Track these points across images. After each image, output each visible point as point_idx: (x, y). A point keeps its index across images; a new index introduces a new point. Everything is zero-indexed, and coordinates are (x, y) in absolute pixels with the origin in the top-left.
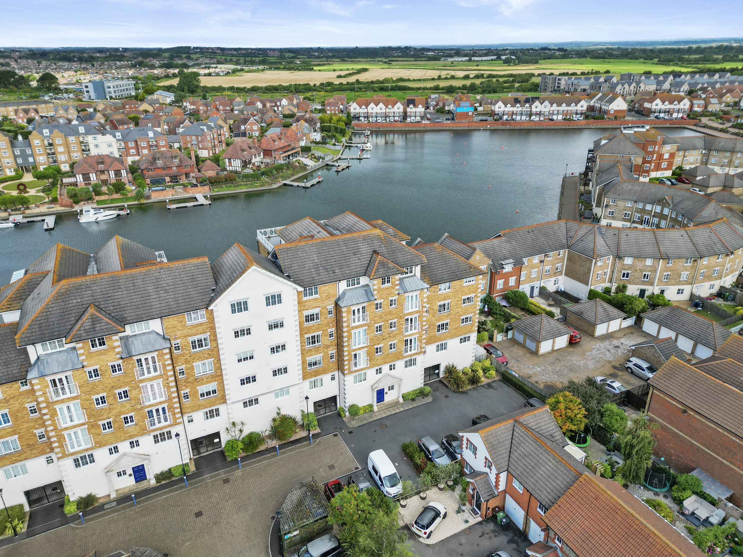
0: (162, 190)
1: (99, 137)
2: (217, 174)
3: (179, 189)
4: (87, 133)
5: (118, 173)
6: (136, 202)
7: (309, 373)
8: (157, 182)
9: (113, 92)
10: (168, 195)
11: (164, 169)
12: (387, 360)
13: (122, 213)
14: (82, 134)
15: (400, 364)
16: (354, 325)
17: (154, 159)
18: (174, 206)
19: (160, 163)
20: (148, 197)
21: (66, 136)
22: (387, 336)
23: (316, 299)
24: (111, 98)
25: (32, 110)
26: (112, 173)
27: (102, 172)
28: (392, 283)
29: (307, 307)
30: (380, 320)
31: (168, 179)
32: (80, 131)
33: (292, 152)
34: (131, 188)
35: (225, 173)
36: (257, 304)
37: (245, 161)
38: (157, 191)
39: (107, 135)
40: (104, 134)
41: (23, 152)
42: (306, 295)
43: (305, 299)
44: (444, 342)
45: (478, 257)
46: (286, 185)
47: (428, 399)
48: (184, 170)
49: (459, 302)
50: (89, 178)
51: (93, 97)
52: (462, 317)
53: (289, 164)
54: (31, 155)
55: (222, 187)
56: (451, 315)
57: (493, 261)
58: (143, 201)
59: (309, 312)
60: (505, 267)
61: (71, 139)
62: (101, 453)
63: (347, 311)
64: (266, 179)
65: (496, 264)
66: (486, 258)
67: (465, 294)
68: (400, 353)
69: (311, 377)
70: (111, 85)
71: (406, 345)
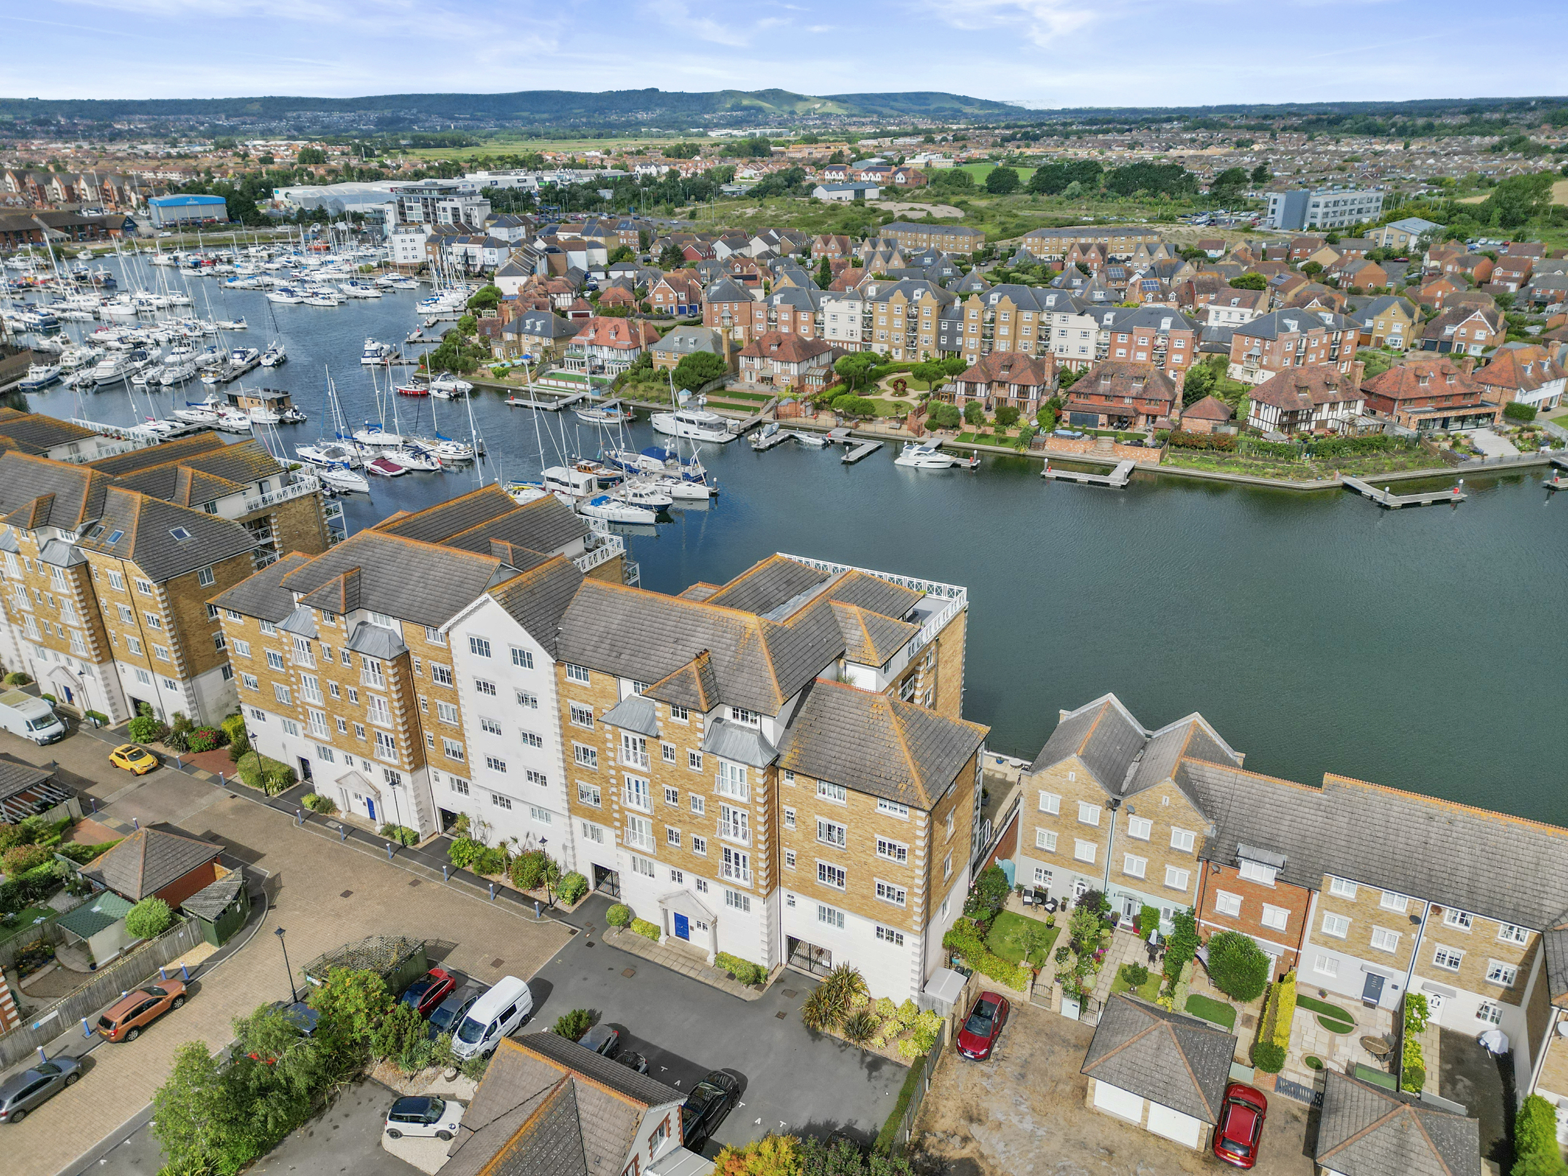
1: (1073, 318)
2: (1214, 429)
3: (1106, 442)
4: (1058, 308)
5: (1024, 390)
6: (1012, 450)
7: (579, 808)
8: (1084, 421)
9: (1320, 216)
10: (1079, 449)
11: (1108, 397)
12: (690, 865)
13: (965, 463)
14: (1049, 308)
15: (716, 890)
16: (626, 763)
17: (1098, 377)
19: (1105, 385)
20: (1040, 446)
21: (1020, 307)
22: (688, 819)
23: (585, 688)
24: (1312, 227)
25: (1094, 248)
26: (1014, 390)
27: (1002, 384)
28: (691, 722)
29: (572, 694)
30: (672, 781)
31: (1103, 419)
32: (1048, 303)
33: (1473, 412)
34: (1028, 420)
35: (1233, 430)
36: (501, 653)
37: (1294, 413)
38: (1062, 436)
39: (1087, 316)
40: (1082, 314)
41: (952, 326)
42: (571, 674)
43: (570, 679)
44: (837, 910)
45: (1166, 801)
46: (1346, 487)
47: (750, 993)
48: (1146, 408)
49: (869, 843)
50: (975, 390)
51: (1278, 224)
52: (877, 881)
53: (1418, 439)
54: (961, 334)
55: (1190, 458)
56: (849, 859)
57: (1221, 831)
58: (1023, 450)
59: (576, 705)
60: (1244, 864)
61: (1027, 316)
62: (339, 755)
63: (613, 733)
64: (1308, 464)
65: (1225, 843)
66: (1195, 815)
67: (883, 833)
68: (715, 867)
69: (584, 816)
70: (1322, 200)
71: (728, 859)
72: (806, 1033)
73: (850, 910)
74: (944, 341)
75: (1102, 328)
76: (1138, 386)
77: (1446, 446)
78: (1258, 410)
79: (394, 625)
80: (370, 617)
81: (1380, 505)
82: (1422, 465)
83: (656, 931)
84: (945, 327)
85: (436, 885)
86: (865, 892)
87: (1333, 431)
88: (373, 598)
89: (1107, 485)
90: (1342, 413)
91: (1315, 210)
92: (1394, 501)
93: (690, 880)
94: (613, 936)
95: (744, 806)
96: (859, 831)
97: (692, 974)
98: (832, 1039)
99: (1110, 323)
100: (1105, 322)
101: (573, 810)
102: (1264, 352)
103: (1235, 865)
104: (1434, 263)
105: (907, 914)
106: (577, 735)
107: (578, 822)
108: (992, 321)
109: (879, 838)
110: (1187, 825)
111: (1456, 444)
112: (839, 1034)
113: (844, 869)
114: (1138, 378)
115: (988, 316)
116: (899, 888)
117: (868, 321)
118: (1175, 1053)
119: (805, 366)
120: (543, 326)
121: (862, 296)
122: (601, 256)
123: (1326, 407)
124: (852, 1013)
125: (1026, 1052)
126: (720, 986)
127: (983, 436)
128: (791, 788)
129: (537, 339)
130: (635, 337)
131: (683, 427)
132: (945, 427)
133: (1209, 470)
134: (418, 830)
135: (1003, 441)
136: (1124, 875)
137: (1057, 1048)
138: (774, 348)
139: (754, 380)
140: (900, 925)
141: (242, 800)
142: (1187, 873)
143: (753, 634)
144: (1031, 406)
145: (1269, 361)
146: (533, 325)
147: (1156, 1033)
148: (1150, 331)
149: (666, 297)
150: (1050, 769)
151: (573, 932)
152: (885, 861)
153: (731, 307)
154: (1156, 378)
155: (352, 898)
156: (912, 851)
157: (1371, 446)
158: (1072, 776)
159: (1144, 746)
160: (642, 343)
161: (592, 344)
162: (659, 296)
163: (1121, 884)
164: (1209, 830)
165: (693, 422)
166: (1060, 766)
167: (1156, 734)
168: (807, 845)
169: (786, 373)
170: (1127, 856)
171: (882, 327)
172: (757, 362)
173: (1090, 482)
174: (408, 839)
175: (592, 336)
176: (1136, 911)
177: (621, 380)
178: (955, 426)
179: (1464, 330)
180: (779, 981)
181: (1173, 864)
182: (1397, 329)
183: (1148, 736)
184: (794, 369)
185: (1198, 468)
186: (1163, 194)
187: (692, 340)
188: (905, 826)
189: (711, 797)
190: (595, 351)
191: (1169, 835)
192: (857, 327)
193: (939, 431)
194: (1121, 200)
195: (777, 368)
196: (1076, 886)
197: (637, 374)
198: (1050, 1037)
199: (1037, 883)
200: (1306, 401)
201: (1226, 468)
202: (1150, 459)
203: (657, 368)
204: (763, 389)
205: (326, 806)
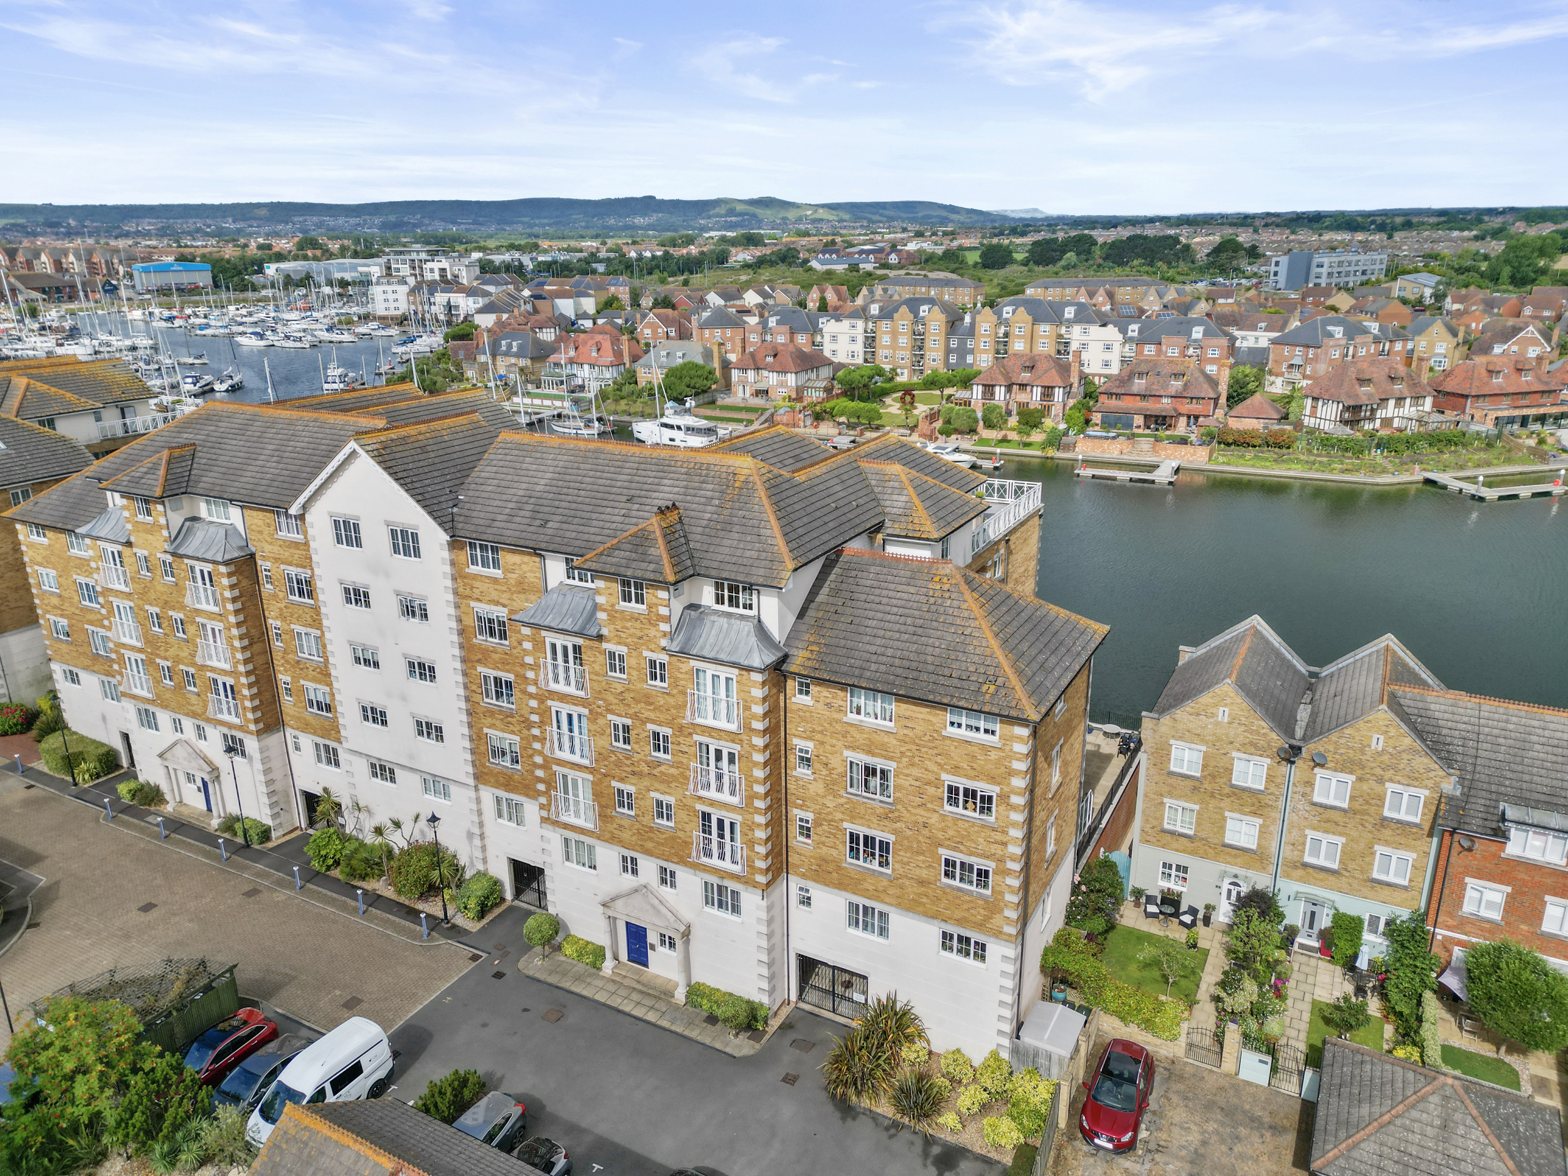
0: (1107, 438)
1: (1095, 330)
2: (1267, 427)
3: (1145, 444)
4: (1077, 321)
5: (1048, 392)
6: (1039, 453)
7: (490, 773)
8: (1117, 422)
11: (1144, 397)
12: (649, 845)
14: (1068, 320)
15: (690, 882)
16: (553, 686)
17: (1131, 375)
18: (1089, 472)
19: (1139, 384)
20: (1071, 447)
21: (1036, 320)
22: (646, 769)
23: (495, 580)
26: (1037, 392)
27: (1023, 386)
28: (650, 607)
29: (476, 593)
30: (622, 709)
31: (1139, 420)
32: (1067, 316)
34: (1053, 422)
35: (1287, 429)
36: (375, 537)
37: (1356, 409)
38: (1096, 437)
39: (1110, 326)
40: (1104, 325)
41: (962, 343)
42: (474, 562)
43: (474, 569)
44: (879, 907)
45: (1377, 742)
46: (1428, 482)
47: (741, 1046)
48: (1187, 407)
49: (931, 790)
50: (993, 394)
51: (1281, 285)
52: (945, 853)
53: (1499, 436)
54: (972, 352)
55: (1242, 457)
56: (898, 819)
57: (1469, 786)
58: (1051, 452)
59: (482, 608)
60: (1513, 833)
61: (1044, 329)
62: (164, 718)
63: (533, 640)
64: (1379, 459)
65: (1479, 804)
66: (1424, 762)
67: (956, 770)
68: (687, 844)
69: (497, 785)
70: (1326, 261)
71: (707, 830)
72: (830, 1108)
73: (898, 905)
74: (953, 359)
75: (1127, 340)
76: (1176, 385)
77: (1532, 442)
78: (1314, 407)
79: (234, 515)
80: (203, 509)
81: (1473, 497)
82: (1509, 461)
83: (599, 953)
84: (954, 344)
85: (281, 895)
86: (924, 873)
87: (1400, 430)
88: (207, 481)
89: (1153, 482)
90: (1409, 409)
91: (1319, 270)
92: (1491, 494)
93: (649, 868)
94: (534, 964)
95: (732, 737)
96: (915, 772)
97: (651, 1017)
98: (875, 1117)
99: (1136, 334)
100: (1130, 334)
101: (481, 776)
102: (1307, 360)
103: (1500, 834)
104: (1456, 306)
105: (994, 907)
106: (485, 656)
107: (488, 795)
108: (1006, 335)
109: (948, 779)
110: (1414, 779)
111: (1541, 442)
112: (885, 1108)
113: (890, 838)
114: (1177, 375)
115: (1002, 330)
116: (978, 863)
117: (871, 341)
118: (1476, 1134)
119: (803, 377)
120: (520, 347)
121: (862, 313)
122: (589, 305)
123: (1392, 403)
124: (905, 1074)
125: (1194, 1138)
126: (694, 1034)
127: (1004, 440)
128: (806, 709)
129: (513, 360)
130: (618, 354)
131: (668, 433)
132: (961, 432)
133: (1267, 468)
134: (268, 822)
135: (1027, 445)
136: (1305, 865)
137: (1243, 1131)
138: (770, 359)
139: (748, 395)
140: (980, 926)
141: (40, 790)
142: (1411, 856)
143: (746, 482)
144: (1056, 410)
145: (1314, 370)
146: (510, 346)
147: (1435, 1099)
148: (1181, 340)
149: (655, 332)
150: (1190, 706)
151: (475, 958)
152: (958, 819)
153: (724, 333)
154: (1197, 374)
155: (153, 914)
156: (1004, 797)
157: (1449, 442)
158: (1223, 714)
159: (1311, 687)
160: (627, 360)
161: (571, 362)
162: (647, 331)
163: (1301, 880)
164: (1450, 786)
165: (679, 428)
166: (1205, 699)
167: (1325, 672)
168: (830, 803)
169: (782, 384)
170: (1311, 834)
171: (886, 347)
172: (751, 374)
173: (1131, 480)
174: (253, 834)
175: (572, 353)
176: (1325, 921)
177: (603, 395)
178: (973, 431)
179: (1515, 348)
180: (786, 1027)
181: (1387, 843)
182: (1441, 348)
183: (1313, 675)
184: (791, 379)
185: (1253, 466)
186: (1160, 264)
187: (680, 354)
188: (994, 755)
189: (681, 728)
190: (575, 370)
191: (1381, 798)
192: (859, 347)
193: (954, 437)
194: (1118, 270)
195: (771, 379)
196: (1226, 886)
197: (620, 390)
198: (1229, 1112)
199: (1165, 884)
200: (1370, 396)
201: (1285, 466)
202: (1198, 457)
203: (642, 383)
204: (759, 402)
205: (151, 796)
